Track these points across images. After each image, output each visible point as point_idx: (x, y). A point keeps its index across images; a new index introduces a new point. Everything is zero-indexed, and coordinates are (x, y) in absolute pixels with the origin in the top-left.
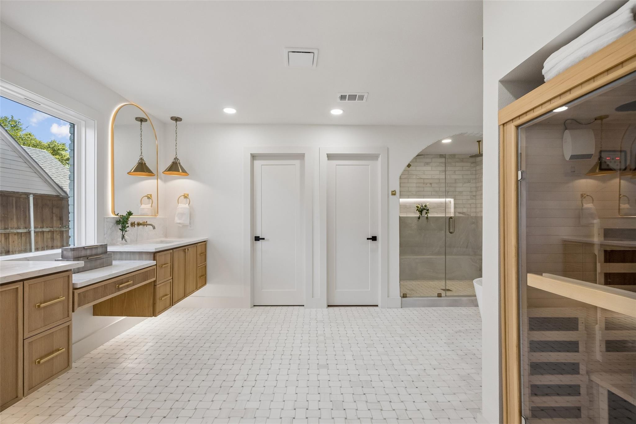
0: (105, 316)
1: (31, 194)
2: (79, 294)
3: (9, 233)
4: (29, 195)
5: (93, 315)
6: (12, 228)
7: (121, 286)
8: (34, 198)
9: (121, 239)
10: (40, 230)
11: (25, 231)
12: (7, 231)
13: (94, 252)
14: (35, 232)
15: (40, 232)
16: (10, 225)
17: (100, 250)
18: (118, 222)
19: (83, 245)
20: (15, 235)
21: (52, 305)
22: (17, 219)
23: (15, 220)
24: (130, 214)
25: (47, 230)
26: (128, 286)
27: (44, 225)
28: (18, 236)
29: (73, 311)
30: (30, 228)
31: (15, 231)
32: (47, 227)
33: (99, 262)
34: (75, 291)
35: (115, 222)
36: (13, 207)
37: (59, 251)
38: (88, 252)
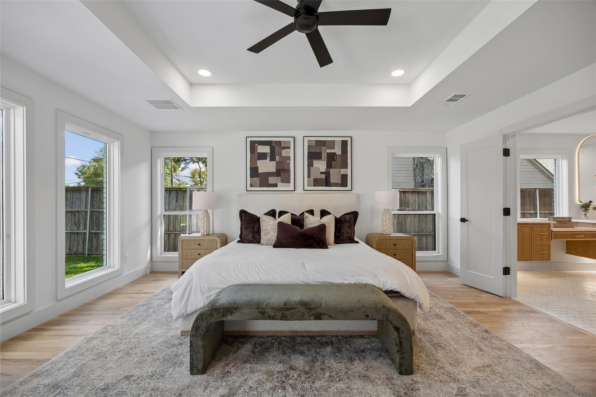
0: (573, 255)
1: (537, 189)
2: (554, 234)
3: (525, 213)
4: (536, 190)
5: (566, 253)
6: (526, 210)
7: (576, 236)
8: (539, 191)
9: (584, 216)
10: (543, 212)
11: (534, 212)
12: (524, 212)
13: (564, 220)
14: (540, 213)
15: (543, 213)
16: (525, 209)
17: (567, 220)
18: (582, 207)
19: (561, 216)
20: (528, 214)
21: (543, 234)
22: (529, 204)
23: (528, 205)
24: (591, 202)
25: (548, 212)
26: (581, 238)
27: (546, 209)
28: (530, 215)
29: (551, 240)
30: (537, 210)
31: (528, 212)
32: (548, 210)
33: (566, 225)
34: (552, 232)
35: (580, 207)
36: (527, 197)
37: (548, 219)
38: (561, 220)
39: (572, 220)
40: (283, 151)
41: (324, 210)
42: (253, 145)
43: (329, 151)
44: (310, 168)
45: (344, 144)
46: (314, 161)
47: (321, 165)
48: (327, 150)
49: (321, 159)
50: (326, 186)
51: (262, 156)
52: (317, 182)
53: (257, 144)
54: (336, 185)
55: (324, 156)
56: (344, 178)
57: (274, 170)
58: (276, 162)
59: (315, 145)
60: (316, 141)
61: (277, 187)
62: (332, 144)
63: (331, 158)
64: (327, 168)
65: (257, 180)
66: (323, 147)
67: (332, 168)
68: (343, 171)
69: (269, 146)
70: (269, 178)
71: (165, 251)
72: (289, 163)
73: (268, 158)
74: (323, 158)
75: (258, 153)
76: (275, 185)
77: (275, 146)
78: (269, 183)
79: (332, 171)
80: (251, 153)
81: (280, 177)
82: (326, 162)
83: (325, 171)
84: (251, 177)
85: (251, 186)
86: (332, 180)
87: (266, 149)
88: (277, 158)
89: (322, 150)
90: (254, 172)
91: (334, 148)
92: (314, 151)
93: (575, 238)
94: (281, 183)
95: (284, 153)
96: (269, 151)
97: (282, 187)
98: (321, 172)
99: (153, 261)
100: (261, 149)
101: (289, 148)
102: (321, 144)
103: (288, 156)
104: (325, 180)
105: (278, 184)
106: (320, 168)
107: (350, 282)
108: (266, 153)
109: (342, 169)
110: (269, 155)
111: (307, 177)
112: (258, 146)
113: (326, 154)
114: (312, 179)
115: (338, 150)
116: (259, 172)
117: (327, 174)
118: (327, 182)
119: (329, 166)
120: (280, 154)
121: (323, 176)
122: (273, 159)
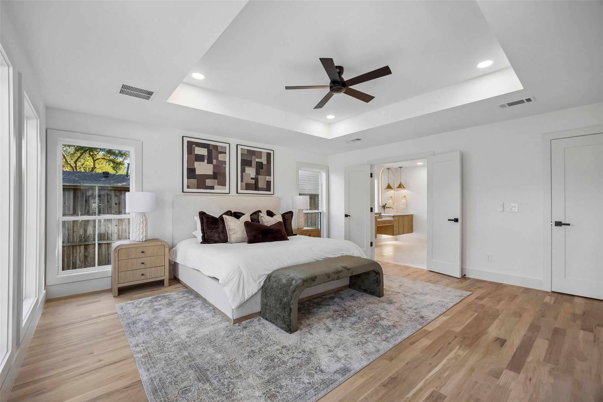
9: (384, 211)
17: (380, 214)
18: (383, 207)
24: (386, 204)
39: (382, 215)
40: (219, 155)
41: (269, 211)
42: (191, 145)
43: (257, 160)
44: (243, 174)
45: (269, 155)
46: (246, 168)
47: (251, 172)
48: (256, 159)
49: (251, 166)
50: (255, 190)
51: (200, 158)
52: (248, 187)
53: (194, 145)
54: (262, 189)
55: (254, 164)
56: (269, 183)
57: (211, 173)
58: (213, 165)
59: (246, 153)
60: (248, 150)
61: (214, 189)
62: (259, 154)
63: (260, 166)
64: (256, 174)
65: (194, 181)
66: (253, 156)
67: (260, 175)
68: (268, 178)
69: (206, 149)
70: (207, 180)
71: (63, 269)
72: (225, 168)
73: (206, 161)
74: (253, 166)
75: (196, 154)
76: (212, 188)
77: (212, 150)
78: (206, 185)
79: (260, 177)
80: (188, 154)
81: (217, 180)
82: (255, 169)
83: (254, 177)
84: (188, 178)
85: (188, 187)
86: (260, 186)
87: (203, 152)
88: (215, 161)
89: (252, 159)
90: (191, 172)
91: (261, 158)
92: (246, 158)
93: (385, 224)
94: (218, 185)
95: (221, 157)
96: (206, 154)
97: (218, 189)
98: (251, 178)
99: (47, 285)
100: (199, 151)
101: (225, 153)
102: (252, 153)
103: (224, 160)
104: (254, 185)
105: (215, 186)
106: (251, 174)
107: (338, 256)
108: (204, 156)
109: (267, 177)
110: (206, 158)
111: (240, 182)
112: (196, 147)
113: (255, 163)
114: (244, 184)
115: (264, 161)
116: (196, 174)
117: (256, 179)
118: (256, 187)
119: (258, 173)
120: (217, 158)
121: (253, 182)
122: (210, 162)
